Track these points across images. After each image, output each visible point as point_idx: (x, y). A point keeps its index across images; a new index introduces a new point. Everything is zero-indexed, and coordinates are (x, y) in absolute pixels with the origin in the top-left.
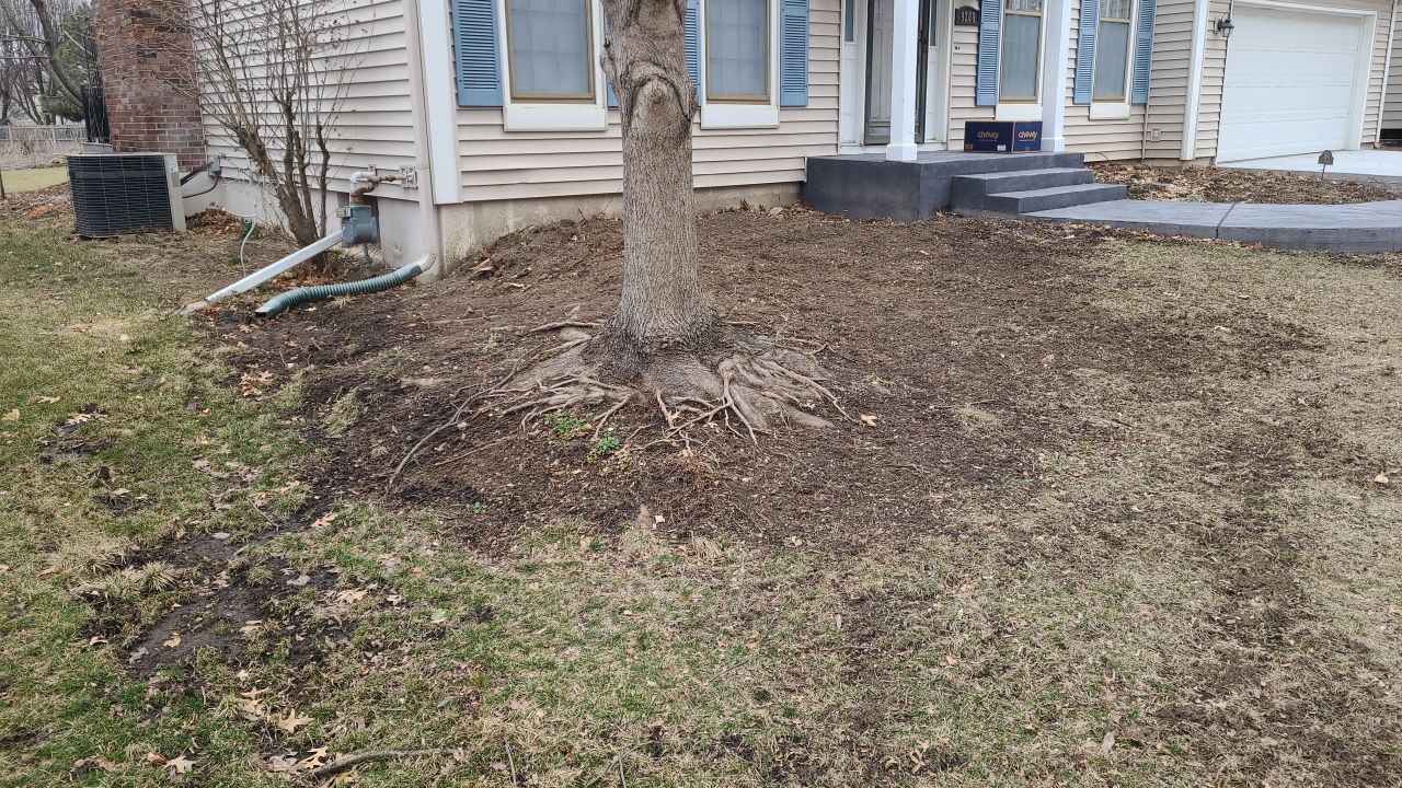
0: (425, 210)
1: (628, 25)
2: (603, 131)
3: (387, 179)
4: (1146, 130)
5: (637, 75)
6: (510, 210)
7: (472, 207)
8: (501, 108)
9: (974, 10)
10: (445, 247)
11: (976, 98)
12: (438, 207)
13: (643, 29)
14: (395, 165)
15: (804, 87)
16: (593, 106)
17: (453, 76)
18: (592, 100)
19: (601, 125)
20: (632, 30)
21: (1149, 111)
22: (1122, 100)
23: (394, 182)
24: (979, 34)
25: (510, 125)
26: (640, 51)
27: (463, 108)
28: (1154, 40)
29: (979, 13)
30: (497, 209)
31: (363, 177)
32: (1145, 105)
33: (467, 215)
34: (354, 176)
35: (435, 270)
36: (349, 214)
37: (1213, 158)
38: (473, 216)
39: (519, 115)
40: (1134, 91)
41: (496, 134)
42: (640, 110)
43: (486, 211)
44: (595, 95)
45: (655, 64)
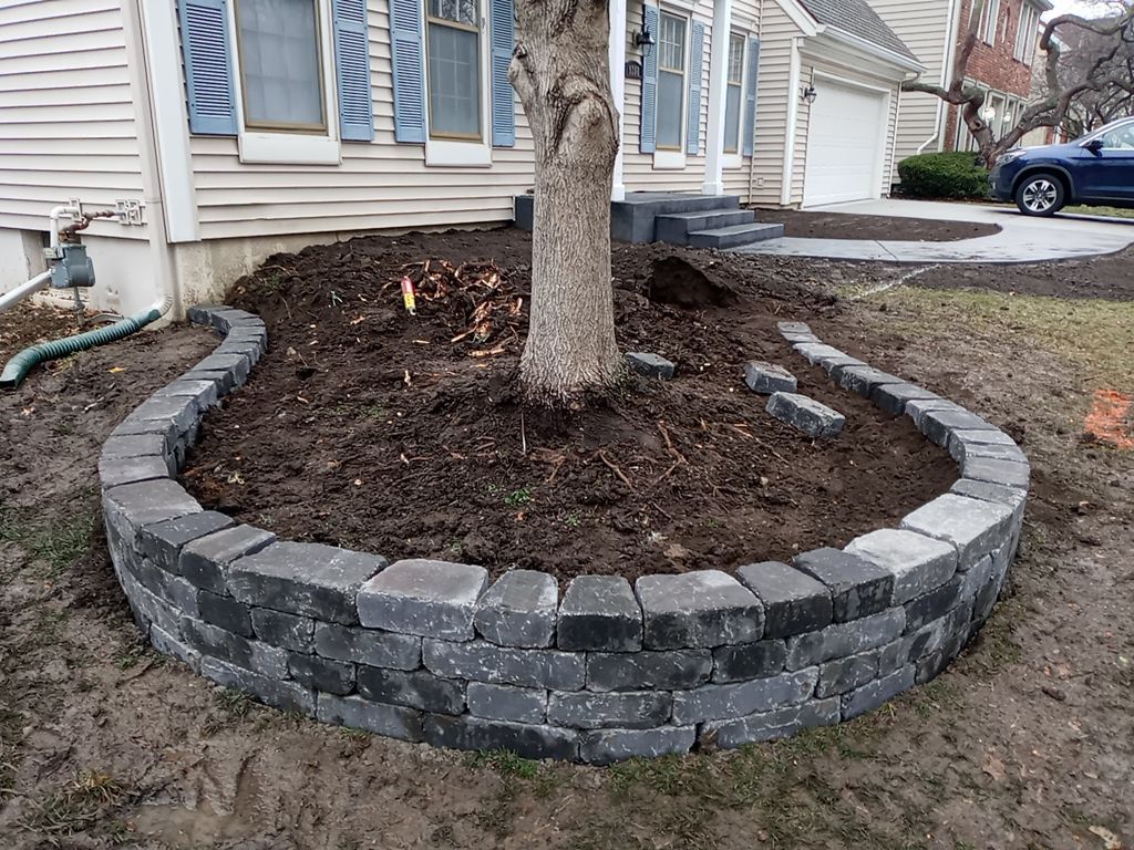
0: (157, 249)
1: (559, 31)
2: (336, 166)
3: (104, 215)
4: (753, 178)
5: (569, 91)
6: (248, 248)
7: (209, 245)
8: (235, 138)
9: (637, 64)
10: (182, 290)
11: (640, 146)
12: (172, 246)
13: (578, 37)
14: (111, 199)
15: (512, 127)
16: (327, 138)
17: (184, 100)
18: (324, 131)
19: (335, 159)
20: (565, 38)
21: (754, 163)
22: (736, 153)
23: (113, 218)
24: (641, 87)
25: (245, 157)
26: (571, 62)
27: (196, 136)
28: (758, 102)
29: (641, 68)
30: (235, 248)
31: (65, 212)
32: (751, 157)
33: (204, 254)
34: (54, 211)
35: (169, 317)
36: (61, 255)
37: (799, 204)
38: (210, 256)
39: (255, 145)
40: (744, 145)
41: (232, 166)
42: (573, 132)
43: (224, 250)
44: (327, 127)
45: (589, 79)
